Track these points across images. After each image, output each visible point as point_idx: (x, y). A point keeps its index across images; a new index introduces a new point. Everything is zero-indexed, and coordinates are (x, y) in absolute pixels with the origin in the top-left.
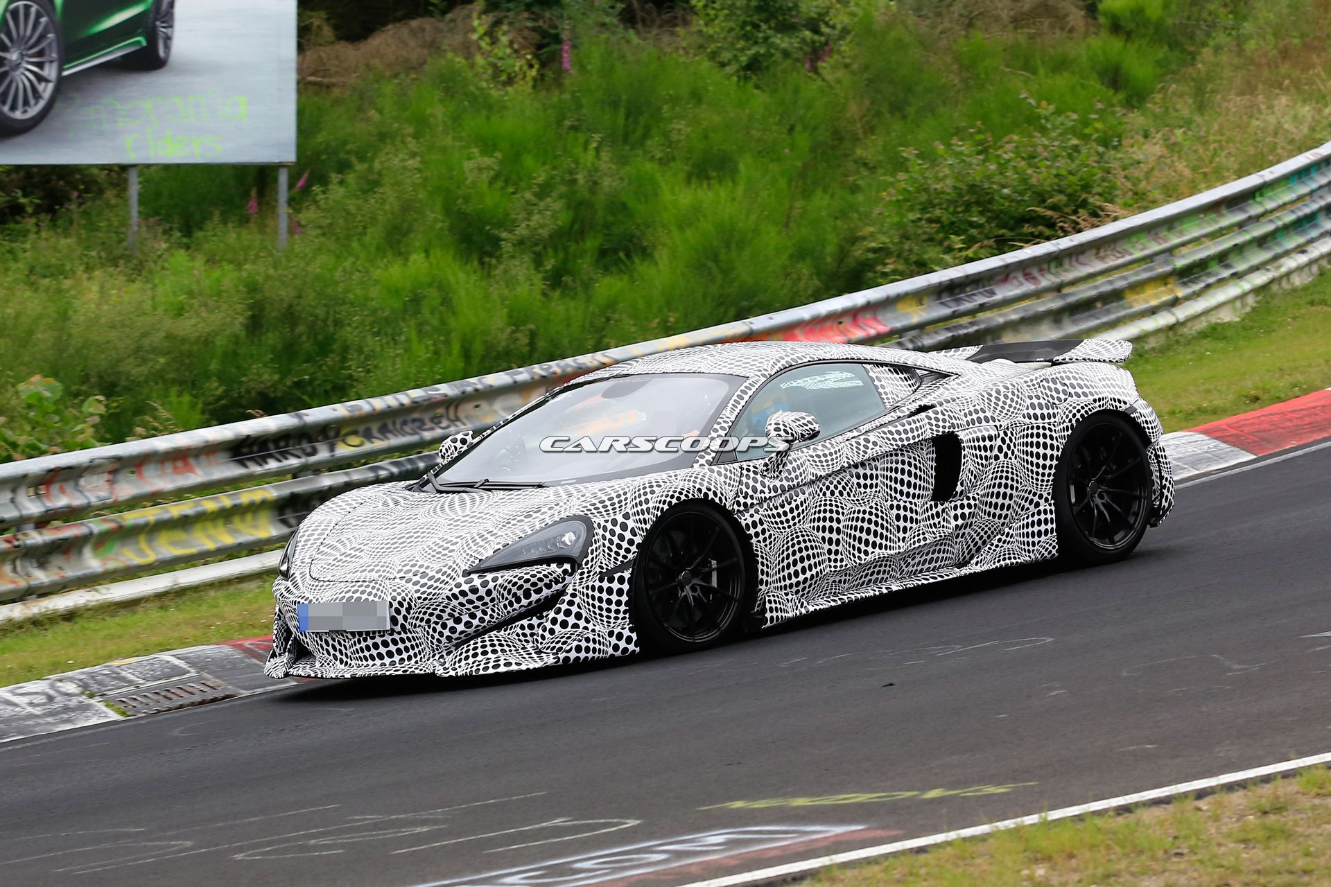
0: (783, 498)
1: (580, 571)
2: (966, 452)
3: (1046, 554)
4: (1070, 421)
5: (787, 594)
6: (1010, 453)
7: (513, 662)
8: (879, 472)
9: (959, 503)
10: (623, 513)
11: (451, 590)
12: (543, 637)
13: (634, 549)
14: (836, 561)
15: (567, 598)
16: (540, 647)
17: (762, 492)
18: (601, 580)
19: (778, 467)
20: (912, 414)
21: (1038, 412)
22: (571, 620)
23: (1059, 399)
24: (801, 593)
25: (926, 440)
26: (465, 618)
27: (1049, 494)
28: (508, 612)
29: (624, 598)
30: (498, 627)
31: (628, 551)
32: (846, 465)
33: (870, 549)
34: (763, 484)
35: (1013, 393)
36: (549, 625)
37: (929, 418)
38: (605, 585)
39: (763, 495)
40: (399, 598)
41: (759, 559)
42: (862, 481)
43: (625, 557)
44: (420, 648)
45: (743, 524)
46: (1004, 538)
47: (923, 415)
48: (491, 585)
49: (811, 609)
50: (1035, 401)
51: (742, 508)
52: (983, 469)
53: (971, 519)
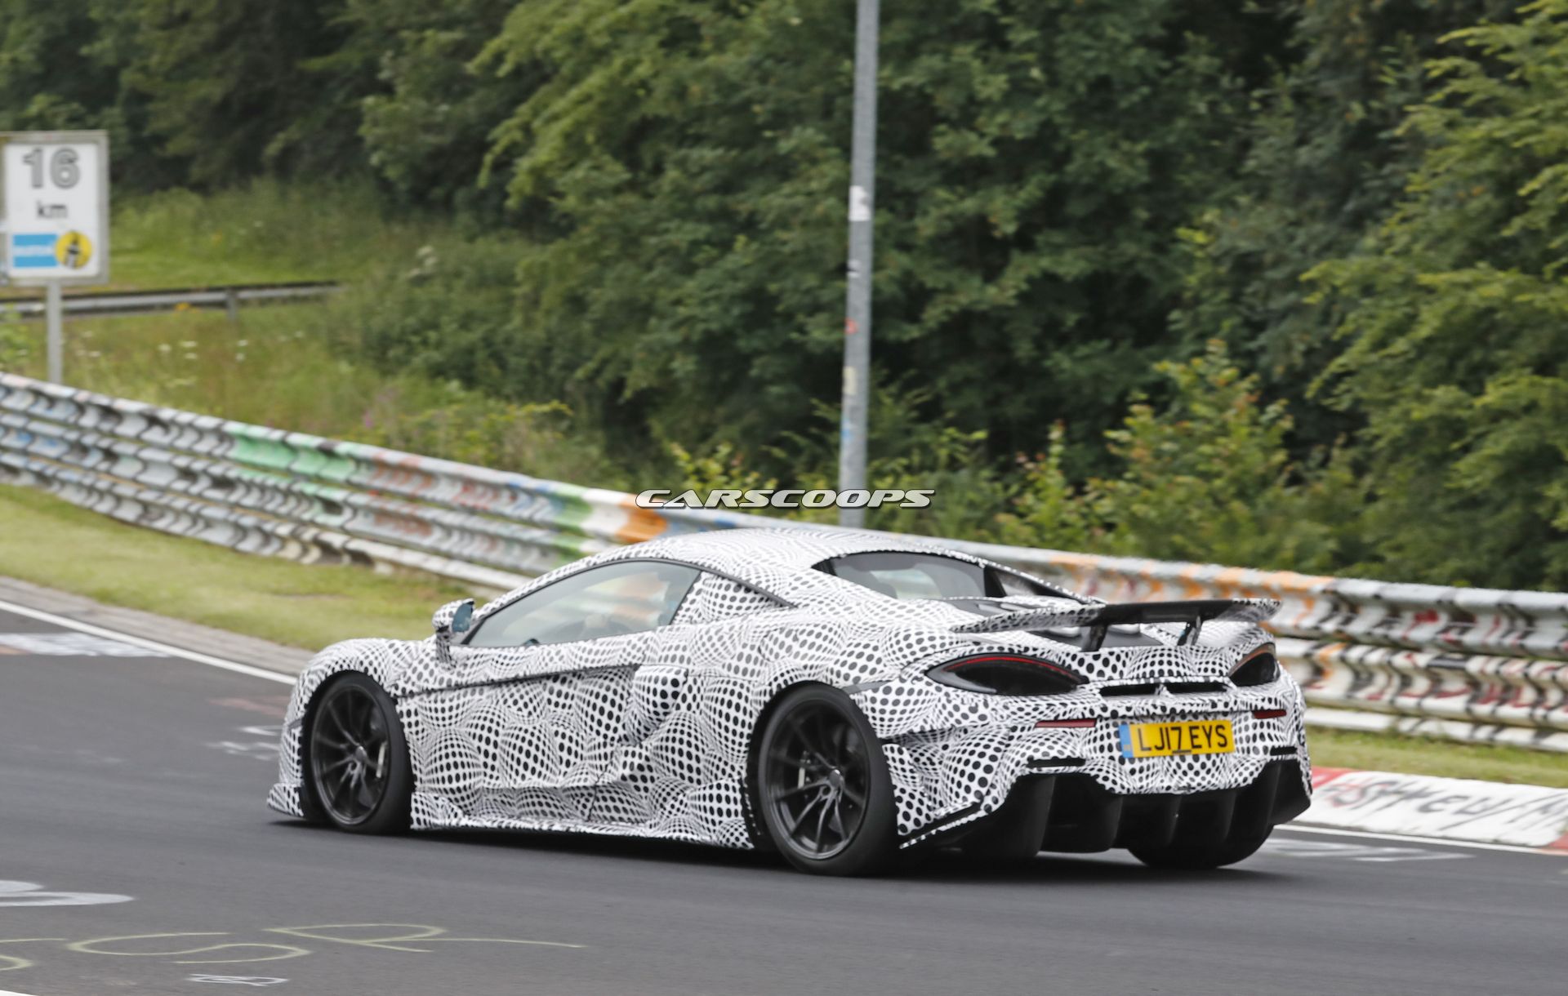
3: (732, 839)
5: (437, 798)
6: (693, 706)
8: (576, 693)
9: (631, 749)
14: (491, 777)
21: (743, 665)
24: (459, 803)
27: (742, 768)
33: (528, 775)
39: (425, 685)
41: (412, 753)
45: (398, 710)
46: (677, 805)
49: (465, 821)
50: (747, 652)
51: (399, 693)
52: (654, 717)
53: (647, 774)
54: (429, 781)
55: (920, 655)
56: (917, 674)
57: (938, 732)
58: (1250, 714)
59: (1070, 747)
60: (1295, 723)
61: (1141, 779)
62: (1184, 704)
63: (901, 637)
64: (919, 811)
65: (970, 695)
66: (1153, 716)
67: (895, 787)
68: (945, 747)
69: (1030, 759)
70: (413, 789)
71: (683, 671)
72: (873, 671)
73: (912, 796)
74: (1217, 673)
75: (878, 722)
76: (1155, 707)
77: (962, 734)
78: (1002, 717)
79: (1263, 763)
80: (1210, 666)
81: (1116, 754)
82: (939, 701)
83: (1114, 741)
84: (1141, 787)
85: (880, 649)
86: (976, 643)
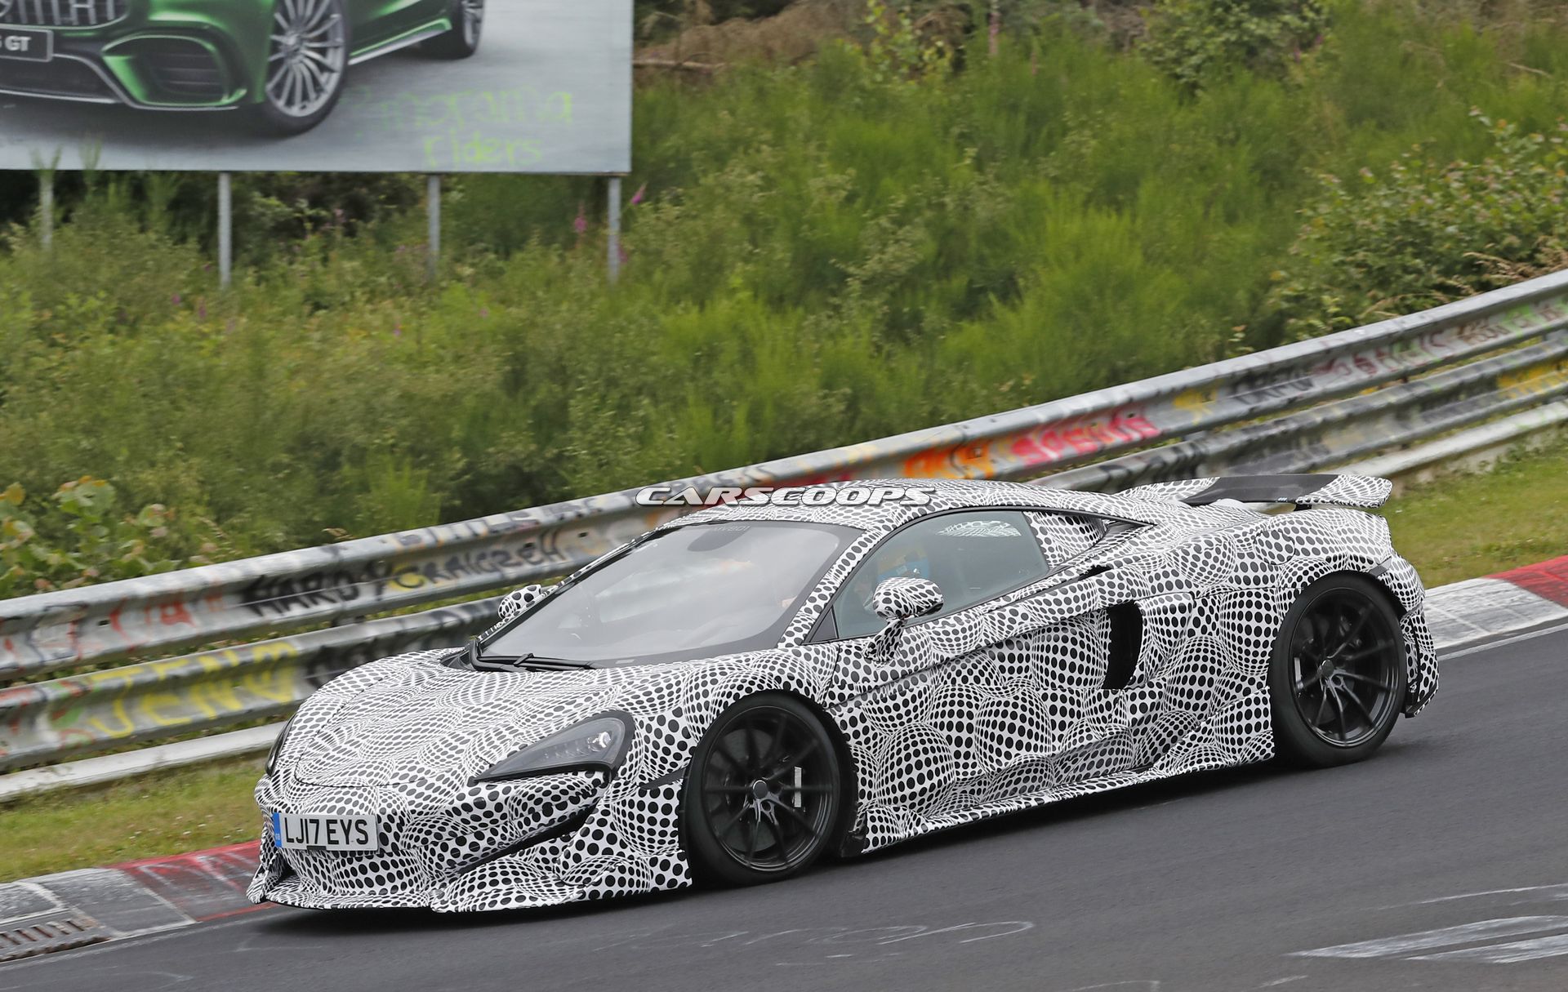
0: (896, 687)
1: (614, 782)
2: (1148, 627)
3: (1258, 754)
4: (1294, 585)
5: (897, 809)
6: (1209, 627)
7: (527, 895)
8: (1030, 653)
9: (1138, 691)
10: (673, 708)
11: (452, 803)
12: (566, 865)
13: (686, 754)
14: (966, 766)
15: (597, 816)
16: (562, 877)
17: (865, 680)
18: (642, 794)
19: (888, 648)
20: (1083, 577)
21: (1251, 574)
22: (603, 844)
23: (1281, 558)
24: (917, 807)
25: (1098, 611)
26: (470, 838)
27: (1263, 678)
28: (524, 832)
29: (673, 817)
30: (513, 850)
31: (678, 757)
32: (983, 644)
33: (1013, 751)
34: (867, 670)
35: (1218, 551)
36: (573, 850)
37: (1101, 583)
38: (648, 799)
39: (866, 684)
40: (389, 811)
41: (860, 766)
42: (1007, 664)
43: (674, 765)
44: (416, 874)
45: (838, 721)
46: (1199, 734)
47: (1094, 579)
48: (501, 798)
49: (930, 827)
50: (1248, 561)
53: (1154, 712)
54: (882, 793)
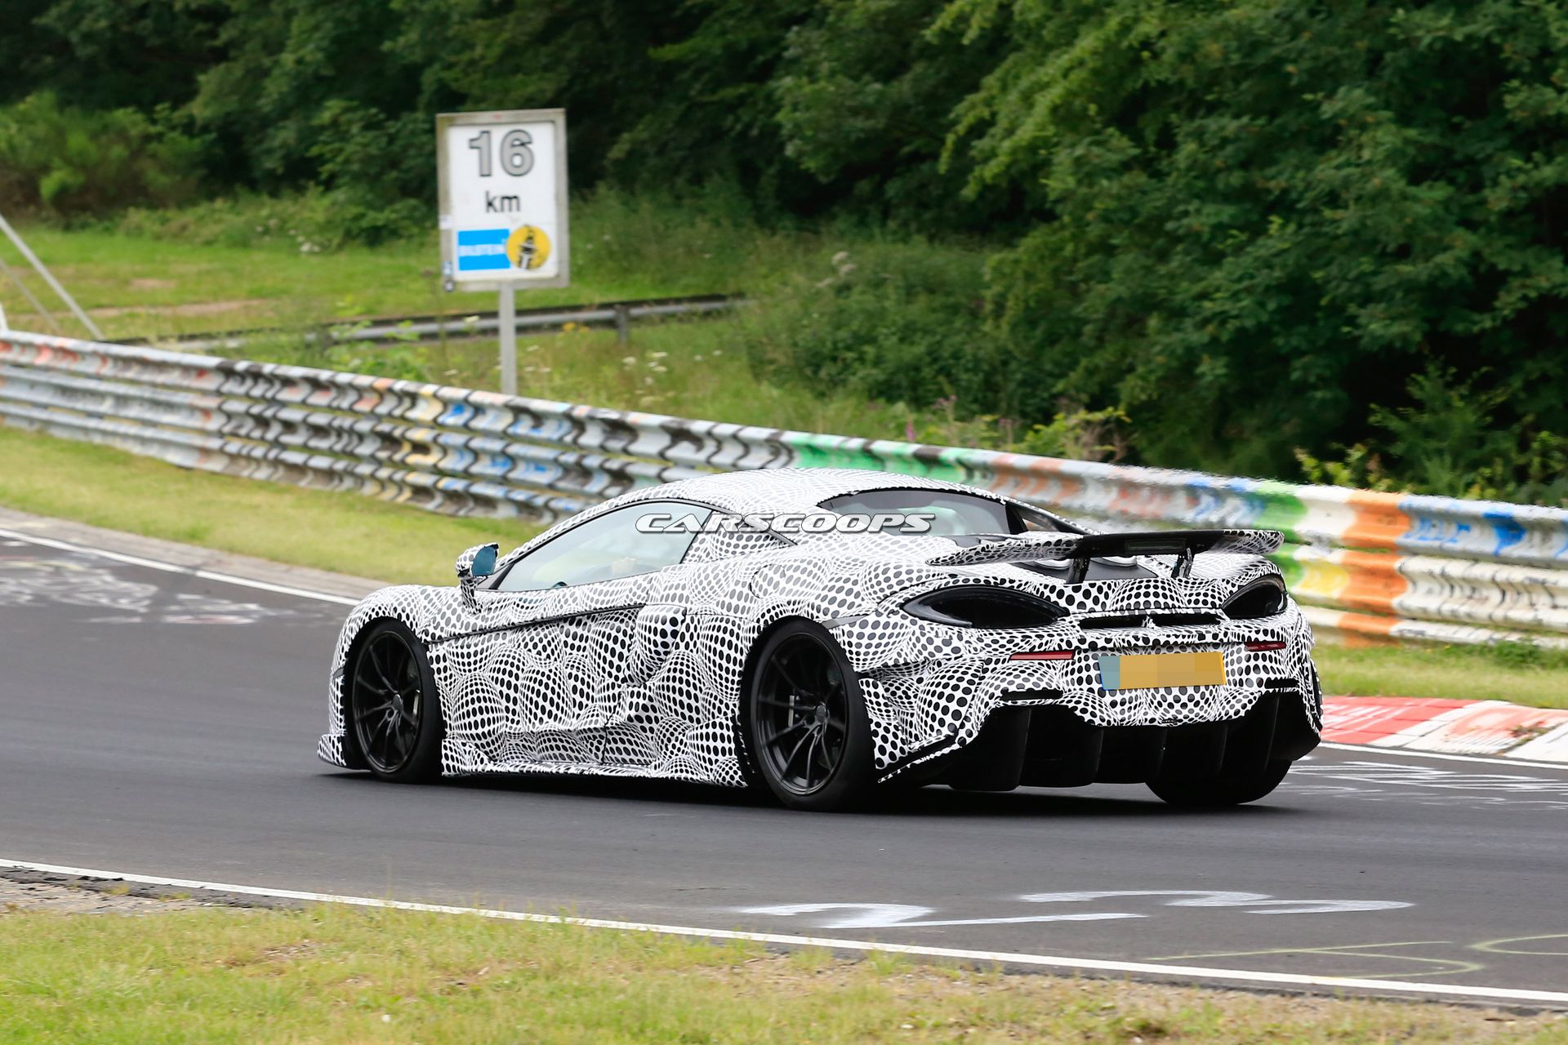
3: (727, 779)
5: (464, 744)
6: (691, 644)
9: (636, 690)
17: (454, 625)
24: (485, 748)
27: (735, 705)
33: (545, 718)
45: (428, 656)
46: (678, 744)
49: (490, 767)
51: (429, 639)
52: (656, 657)
53: (651, 714)
54: (458, 727)
55: (896, 588)
56: (893, 607)
57: (912, 665)
58: (1243, 646)
59: (1046, 680)
60: (1297, 656)
61: (1122, 712)
62: (1168, 636)
63: (880, 571)
64: (894, 745)
65: (944, 628)
66: (1136, 648)
67: (871, 721)
68: (920, 681)
69: (1005, 692)
70: (444, 735)
71: (682, 609)
72: (851, 606)
73: (887, 730)
74: (1209, 606)
75: (854, 656)
76: (1137, 638)
77: (936, 667)
78: (975, 649)
79: (1257, 695)
80: (1201, 598)
81: (1096, 686)
82: (914, 634)
83: (1093, 673)
84: (1123, 720)
85: (860, 583)
86: (952, 576)
